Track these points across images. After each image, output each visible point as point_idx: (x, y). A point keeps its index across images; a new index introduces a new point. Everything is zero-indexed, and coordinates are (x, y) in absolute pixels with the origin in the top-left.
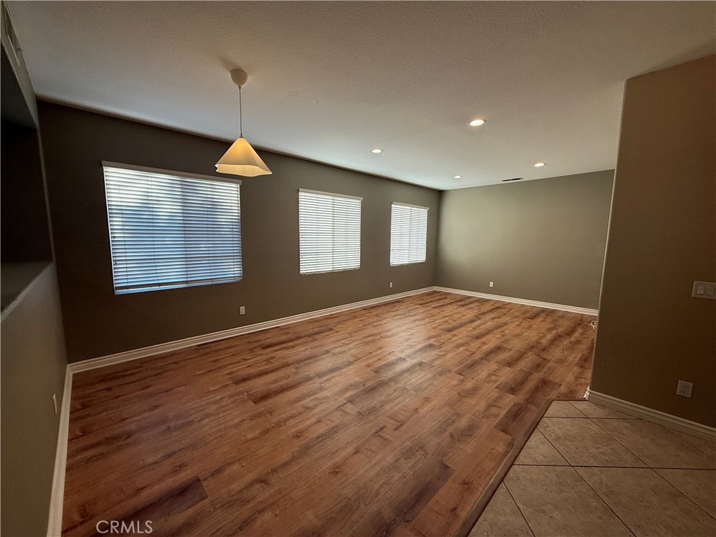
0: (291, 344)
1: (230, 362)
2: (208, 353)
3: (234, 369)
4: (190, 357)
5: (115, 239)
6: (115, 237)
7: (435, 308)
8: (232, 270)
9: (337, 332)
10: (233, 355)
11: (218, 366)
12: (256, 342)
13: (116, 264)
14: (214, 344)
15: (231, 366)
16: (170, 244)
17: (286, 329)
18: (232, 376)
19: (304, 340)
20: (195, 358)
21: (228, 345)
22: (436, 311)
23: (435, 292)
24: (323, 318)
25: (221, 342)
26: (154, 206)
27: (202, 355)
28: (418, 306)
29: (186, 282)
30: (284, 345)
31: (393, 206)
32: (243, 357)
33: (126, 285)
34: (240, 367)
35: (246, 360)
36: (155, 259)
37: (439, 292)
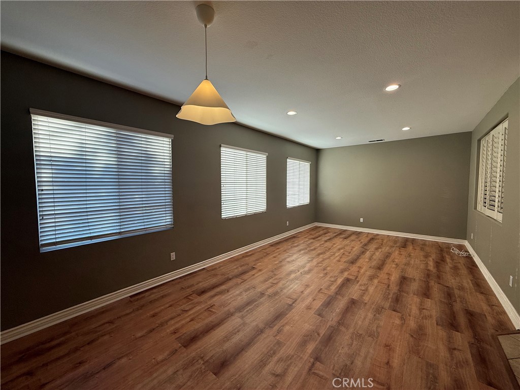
0: (223, 287)
1: (169, 316)
2: (143, 306)
3: (177, 326)
4: (124, 313)
5: (43, 192)
6: (42, 190)
7: (326, 241)
8: (163, 219)
9: (260, 270)
10: (171, 306)
11: (159, 322)
12: (189, 287)
13: (43, 219)
14: (147, 294)
15: (172, 322)
16: (104, 196)
17: (213, 270)
18: (177, 335)
19: (234, 281)
20: (131, 313)
21: (162, 294)
22: (328, 244)
23: (316, 228)
24: (241, 257)
25: (154, 291)
26: (87, 157)
27: (138, 309)
28: (312, 240)
29: (120, 233)
30: (218, 290)
31: (288, 160)
32: (182, 307)
33: (54, 241)
34: (183, 322)
35: (186, 311)
36: (87, 212)
37: (320, 227)
